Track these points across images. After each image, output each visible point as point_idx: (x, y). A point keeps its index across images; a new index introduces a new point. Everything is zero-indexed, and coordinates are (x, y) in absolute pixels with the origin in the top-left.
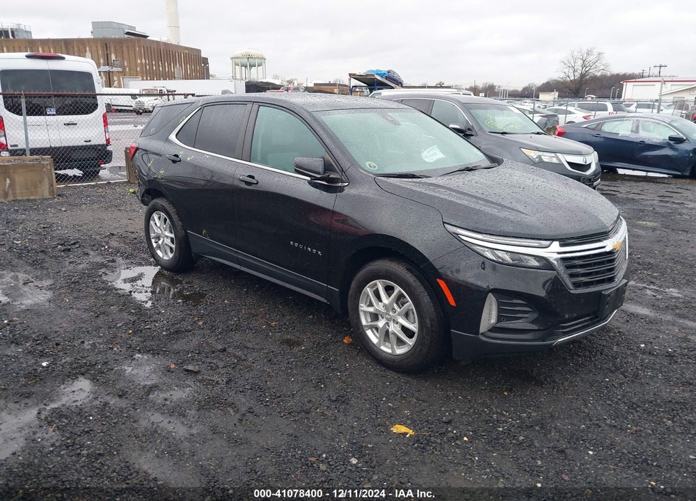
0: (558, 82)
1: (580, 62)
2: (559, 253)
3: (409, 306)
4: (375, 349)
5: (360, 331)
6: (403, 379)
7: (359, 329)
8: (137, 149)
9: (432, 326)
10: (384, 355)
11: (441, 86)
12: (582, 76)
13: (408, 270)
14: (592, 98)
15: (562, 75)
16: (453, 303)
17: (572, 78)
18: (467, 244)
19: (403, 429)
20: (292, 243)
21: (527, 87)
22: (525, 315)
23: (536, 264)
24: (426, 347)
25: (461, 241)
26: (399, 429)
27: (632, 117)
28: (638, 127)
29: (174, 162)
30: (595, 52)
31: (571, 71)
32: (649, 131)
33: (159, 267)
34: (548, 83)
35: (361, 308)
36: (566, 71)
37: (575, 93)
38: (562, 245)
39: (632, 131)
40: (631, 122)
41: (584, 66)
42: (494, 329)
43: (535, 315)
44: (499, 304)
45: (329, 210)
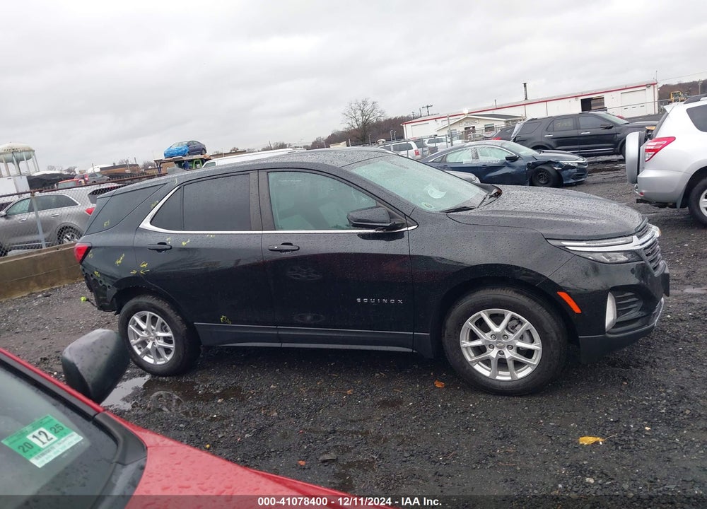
0: (345, 132)
1: (359, 112)
2: (641, 245)
3: (527, 327)
4: (490, 381)
5: (467, 368)
6: (534, 400)
7: (465, 367)
8: (89, 249)
9: (558, 339)
10: (502, 384)
11: (235, 152)
12: (364, 124)
13: (516, 292)
14: (383, 142)
15: (347, 126)
16: (577, 310)
17: (357, 127)
18: (575, 253)
19: (591, 440)
20: (359, 300)
21: (315, 142)
22: (635, 305)
23: (624, 258)
24: (556, 361)
25: (569, 251)
26: (587, 440)
27: (469, 146)
28: (476, 154)
29: (160, 250)
30: (370, 102)
31: (354, 121)
32: (487, 156)
33: (148, 377)
34: (333, 135)
35: (462, 345)
36: (350, 121)
37: (362, 140)
38: (639, 237)
39: (473, 158)
40: (470, 150)
41: (363, 115)
42: (617, 324)
43: (641, 304)
44: (617, 300)
45: (405, 256)
